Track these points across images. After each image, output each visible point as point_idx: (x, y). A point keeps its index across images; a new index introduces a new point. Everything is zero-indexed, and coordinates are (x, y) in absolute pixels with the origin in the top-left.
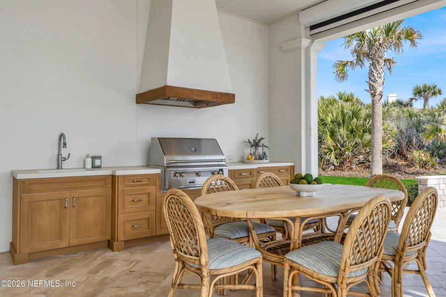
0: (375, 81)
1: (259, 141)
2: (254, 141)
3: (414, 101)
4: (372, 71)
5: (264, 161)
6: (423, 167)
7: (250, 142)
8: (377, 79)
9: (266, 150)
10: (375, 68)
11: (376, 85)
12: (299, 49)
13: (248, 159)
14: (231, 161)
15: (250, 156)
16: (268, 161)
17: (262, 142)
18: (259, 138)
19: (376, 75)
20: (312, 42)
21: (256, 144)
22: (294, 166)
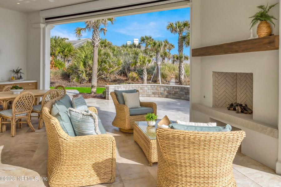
0: (94, 39)
1: (19, 70)
2: (17, 70)
3: (141, 44)
4: (93, 35)
5: (21, 80)
6: (133, 80)
7: (14, 71)
8: (95, 39)
9: (22, 75)
10: (95, 33)
11: (95, 42)
12: (40, 28)
13: (12, 79)
14: (3, 80)
15: (13, 78)
16: (22, 80)
17: (21, 71)
18: (19, 69)
19: (95, 37)
20: (47, 25)
21: (17, 72)
22: (37, 82)
